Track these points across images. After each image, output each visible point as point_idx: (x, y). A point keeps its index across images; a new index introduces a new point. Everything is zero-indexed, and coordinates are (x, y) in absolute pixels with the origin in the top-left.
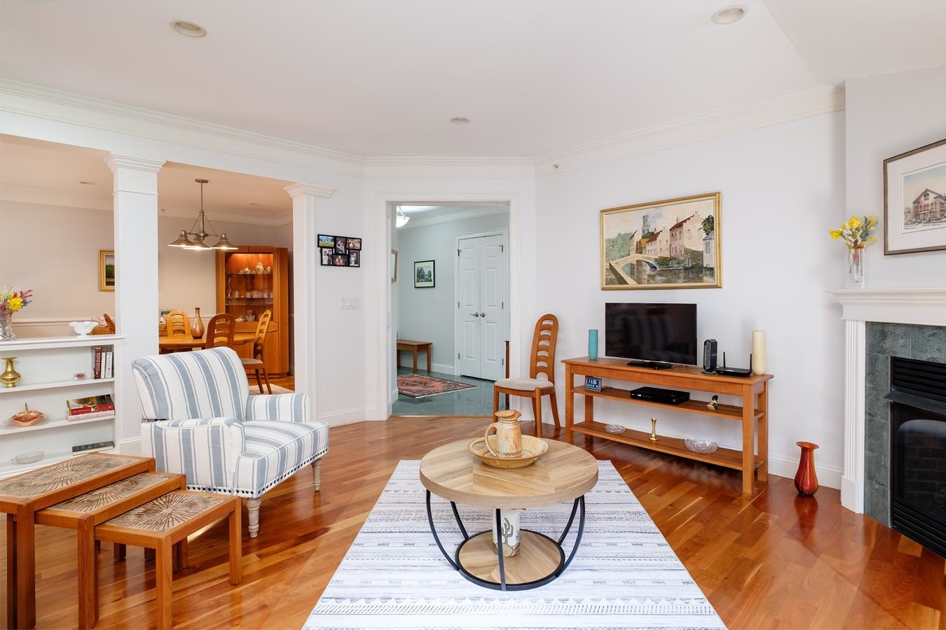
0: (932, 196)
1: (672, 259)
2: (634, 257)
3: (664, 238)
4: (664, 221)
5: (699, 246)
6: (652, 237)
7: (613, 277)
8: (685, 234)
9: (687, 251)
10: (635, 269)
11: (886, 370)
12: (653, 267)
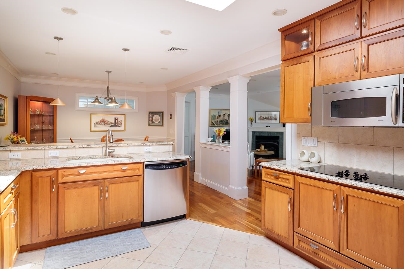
0: (262, 117)
1: (223, 121)
2: (216, 120)
3: (222, 116)
4: (222, 114)
5: (227, 119)
6: (220, 116)
7: (212, 124)
8: (225, 116)
9: (225, 119)
10: (216, 122)
11: (255, 137)
12: (220, 122)
